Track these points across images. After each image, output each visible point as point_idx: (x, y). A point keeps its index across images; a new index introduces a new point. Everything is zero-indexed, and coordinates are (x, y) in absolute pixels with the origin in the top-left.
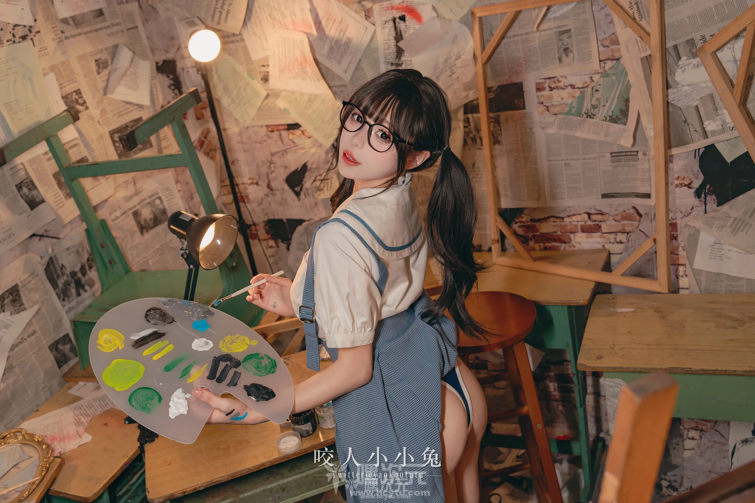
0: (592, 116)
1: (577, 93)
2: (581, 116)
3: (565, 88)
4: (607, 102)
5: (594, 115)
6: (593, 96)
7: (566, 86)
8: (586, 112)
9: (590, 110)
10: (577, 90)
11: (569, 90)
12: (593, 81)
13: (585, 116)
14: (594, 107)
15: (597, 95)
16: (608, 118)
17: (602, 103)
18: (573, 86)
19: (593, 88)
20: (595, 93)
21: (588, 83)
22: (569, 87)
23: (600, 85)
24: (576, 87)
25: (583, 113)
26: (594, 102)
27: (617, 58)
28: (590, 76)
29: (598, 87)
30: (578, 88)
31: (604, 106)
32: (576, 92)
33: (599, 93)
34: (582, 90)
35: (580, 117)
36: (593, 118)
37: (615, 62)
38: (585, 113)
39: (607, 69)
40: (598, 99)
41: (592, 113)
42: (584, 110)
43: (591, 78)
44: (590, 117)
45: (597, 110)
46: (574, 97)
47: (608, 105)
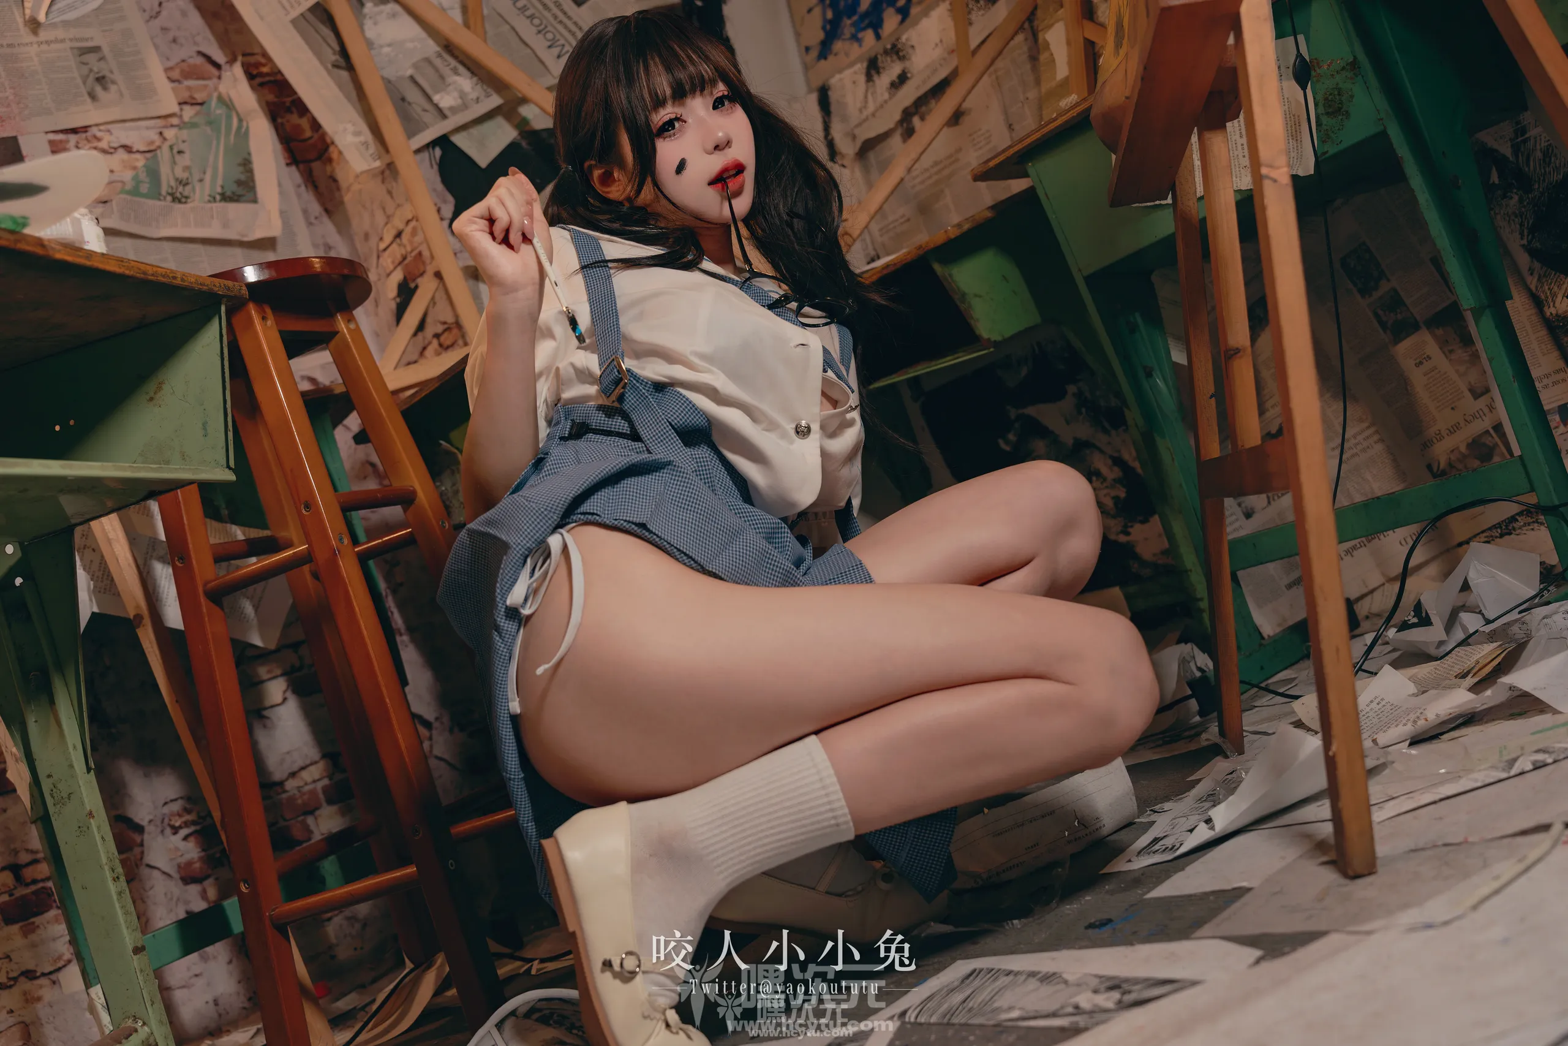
0: (183, 200)
1: (140, 161)
2: (162, 198)
3: (112, 151)
4: (204, 173)
5: (187, 197)
6: (174, 163)
7: (115, 149)
8: (170, 191)
9: (177, 189)
10: (138, 156)
11: (122, 155)
12: (165, 139)
13: (169, 198)
14: (184, 183)
15: (184, 160)
16: (218, 197)
17: (196, 176)
18: (128, 149)
19: (171, 148)
20: (178, 158)
21: (158, 143)
22: (121, 151)
23: (184, 142)
24: (134, 150)
25: (164, 192)
26: (181, 174)
27: (200, 101)
28: (159, 130)
29: (182, 147)
30: (138, 151)
31: (201, 180)
32: (137, 160)
33: (187, 156)
34: (149, 155)
35: (160, 200)
36: (185, 203)
37: (198, 108)
38: (169, 194)
39: (186, 118)
40: (187, 168)
41: (181, 193)
42: (164, 190)
43: (161, 133)
44: (180, 202)
45: (188, 188)
46: (135, 168)
47: (208, 177)
